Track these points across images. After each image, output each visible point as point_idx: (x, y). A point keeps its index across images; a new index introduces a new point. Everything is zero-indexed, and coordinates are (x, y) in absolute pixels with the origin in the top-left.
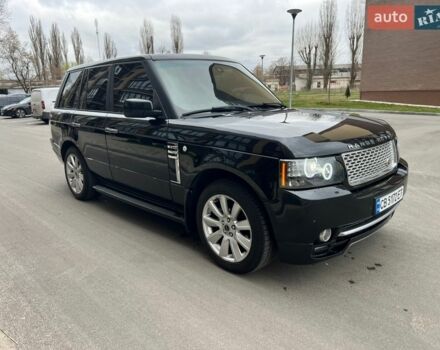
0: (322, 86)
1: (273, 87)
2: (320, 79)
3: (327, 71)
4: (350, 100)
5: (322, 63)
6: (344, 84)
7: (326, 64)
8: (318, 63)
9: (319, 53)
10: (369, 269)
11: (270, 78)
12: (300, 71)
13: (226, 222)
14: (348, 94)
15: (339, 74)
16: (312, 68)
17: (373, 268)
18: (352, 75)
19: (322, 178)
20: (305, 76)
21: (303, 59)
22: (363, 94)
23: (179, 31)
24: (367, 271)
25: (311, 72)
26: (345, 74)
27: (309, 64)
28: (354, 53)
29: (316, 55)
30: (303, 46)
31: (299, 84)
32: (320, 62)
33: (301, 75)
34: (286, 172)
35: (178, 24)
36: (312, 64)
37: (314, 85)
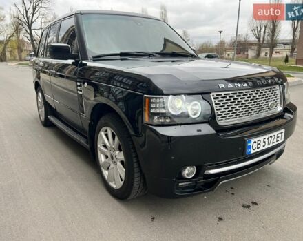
0: (268, 56)
1: (231, 55)
2: (268, 50)
3: (273, 44)
4: (288, 65)
5: (269, 39)
6: (285, 54)
7: (272, 39)
8: (266, 38)
9: (267, 31)
10: (244, 206)
11: (230, 49)
12: (252, 44)
13: (112, 152)
14: (286, 60)
15: (283, 47)
16: (261, 42)
17: (248, 207)
18: (292, 47)
19: (188, 116)
20: (256, 48)
21: (255, 35)
22: (298, 61)
23: (165, 15)
24: (242, 208)
25: (260, 45)
26: (287, 47)
27: (259, 39)
28: (295, 31)
29: (265, 32)
30: (255, 26)
31: (251, 53)
32: (268, 38)
33: (253, 47)
34: (150, 108)
35: (165, 10)
36: (261, 39)
37: (263, 55)
